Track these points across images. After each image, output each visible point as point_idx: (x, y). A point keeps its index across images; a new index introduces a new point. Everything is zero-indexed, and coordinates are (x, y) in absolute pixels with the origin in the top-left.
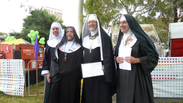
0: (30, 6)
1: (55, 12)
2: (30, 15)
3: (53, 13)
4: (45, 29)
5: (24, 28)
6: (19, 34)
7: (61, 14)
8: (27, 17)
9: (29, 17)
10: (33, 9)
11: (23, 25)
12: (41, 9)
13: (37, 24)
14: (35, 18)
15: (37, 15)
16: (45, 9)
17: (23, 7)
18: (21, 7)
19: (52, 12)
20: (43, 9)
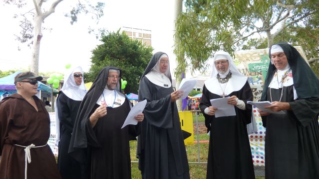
0: (102, 29)
1: (140, 34)
2: (103, 43)
3: (137, 36)
4: (125, 64)
5: (93, 64)
6: (87, 75)
7: (150, 36)
8: (97, 47)
9: (100, 47)
10: (106, 34)
11: (91, 60)
12: (118, 32)
13: (113, 56)
14: (110, 47)
15: (112, 43)
16: (124, 32)
17: (92, 32)
18: (90, 32)
19: (134, 35)
20: (121, 33)
